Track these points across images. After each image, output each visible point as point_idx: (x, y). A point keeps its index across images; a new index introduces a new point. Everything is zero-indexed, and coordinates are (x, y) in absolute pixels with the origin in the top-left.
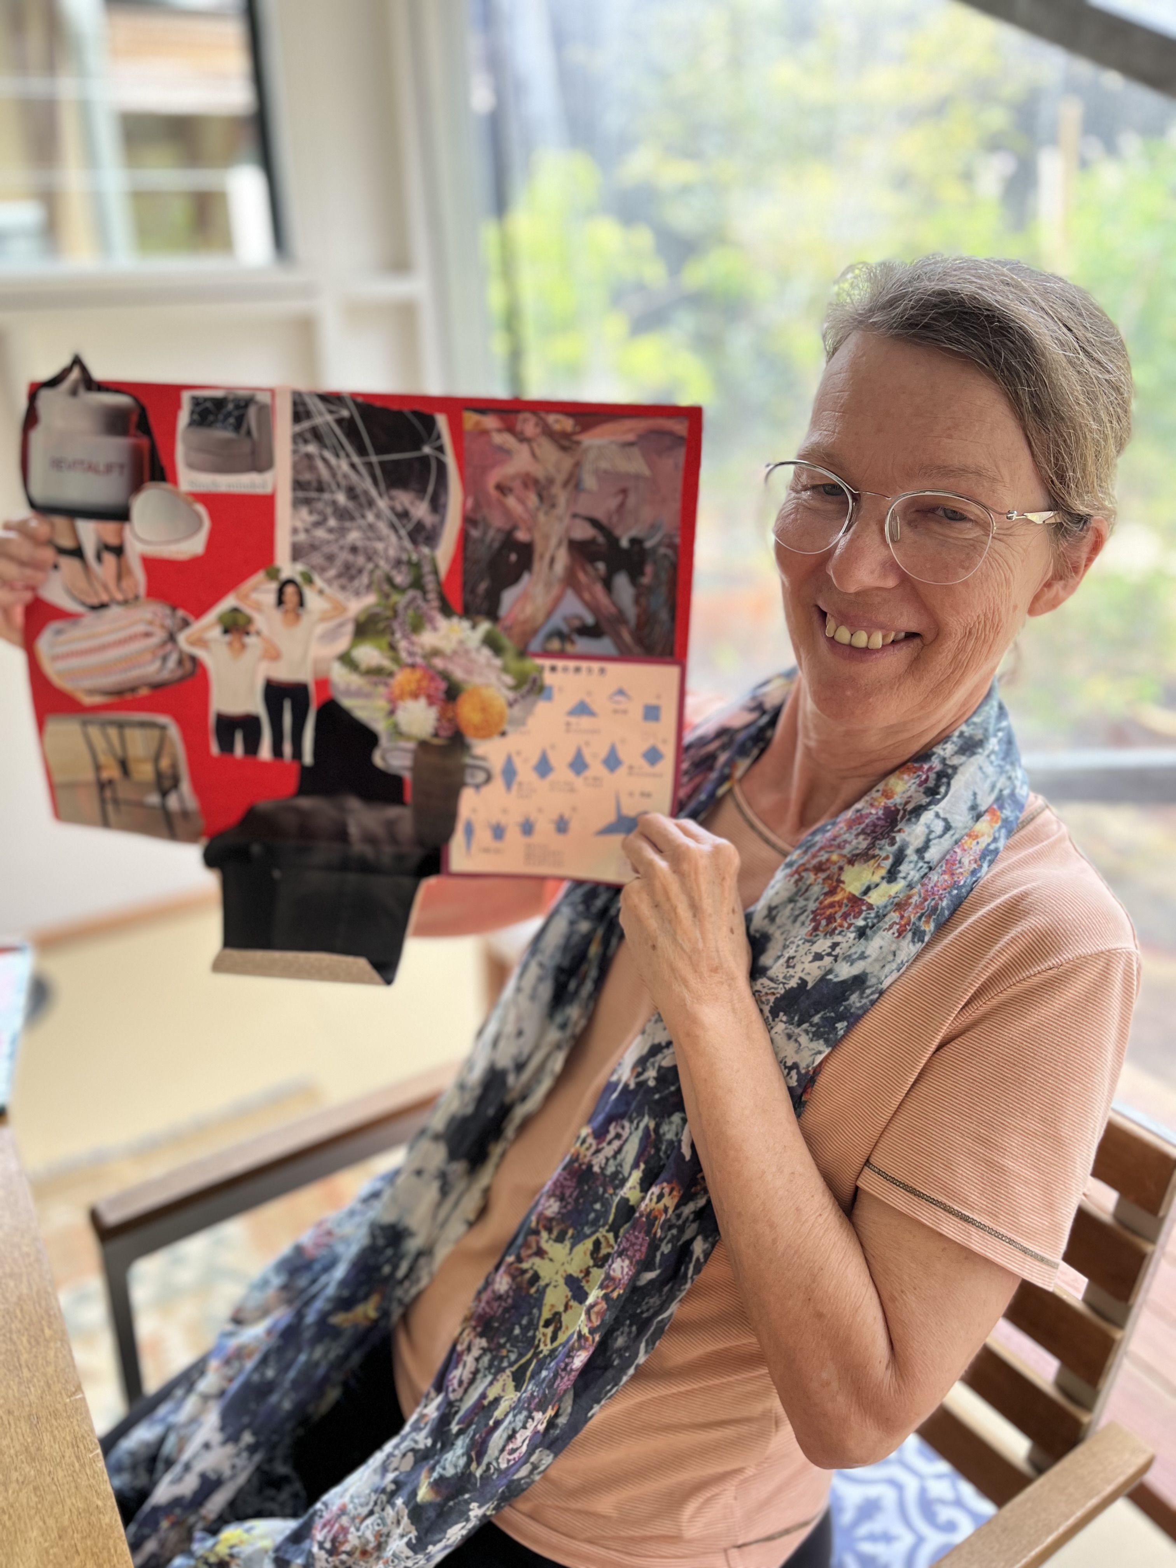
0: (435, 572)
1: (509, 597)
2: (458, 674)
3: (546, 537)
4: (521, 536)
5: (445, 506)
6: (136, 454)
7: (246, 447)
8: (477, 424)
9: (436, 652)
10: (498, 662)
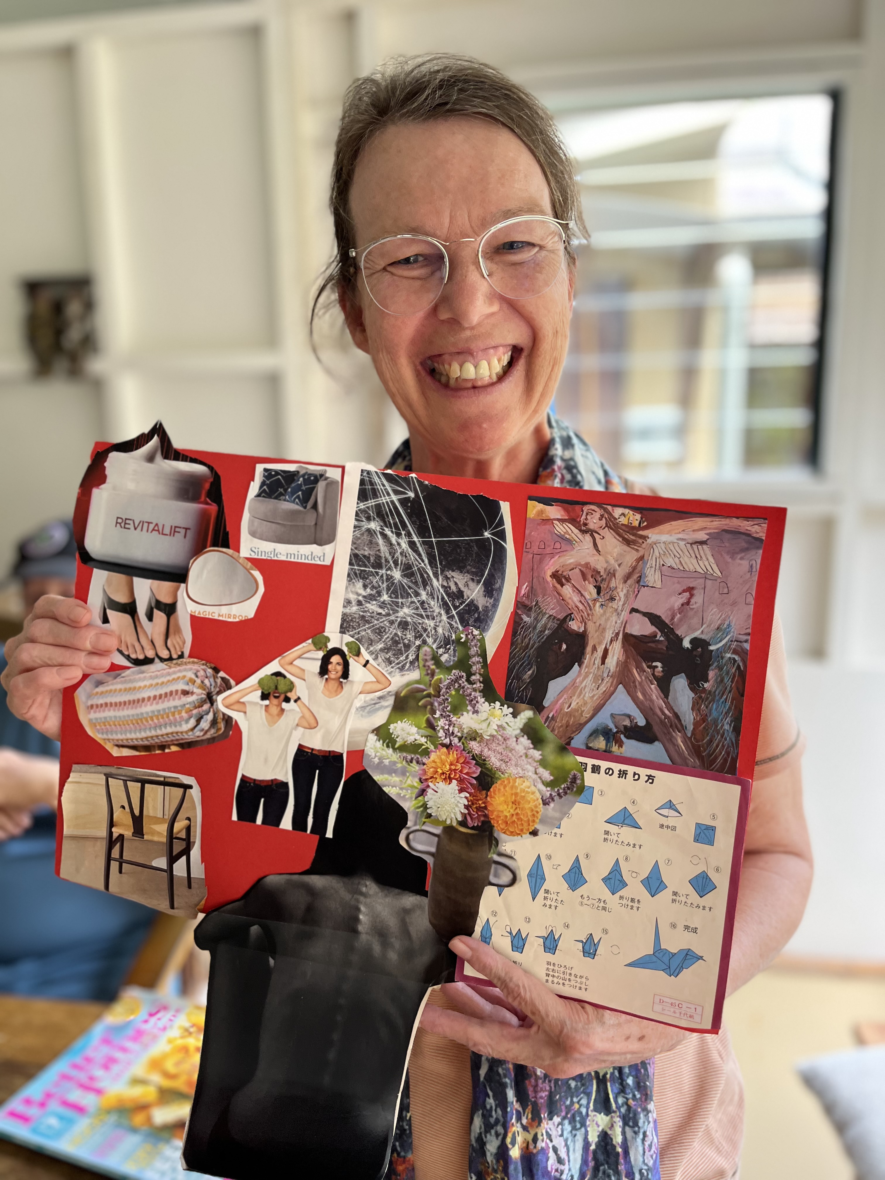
0: (484, 655)
1: (555, 687)
2: (494, 761)
3: (602, 630)
4: (574, 626)
5: (500, 590)
6: (203, 518)
7: (310, 519)
8: (542, 512)
9: (474, 736)
10: (537, 754)
